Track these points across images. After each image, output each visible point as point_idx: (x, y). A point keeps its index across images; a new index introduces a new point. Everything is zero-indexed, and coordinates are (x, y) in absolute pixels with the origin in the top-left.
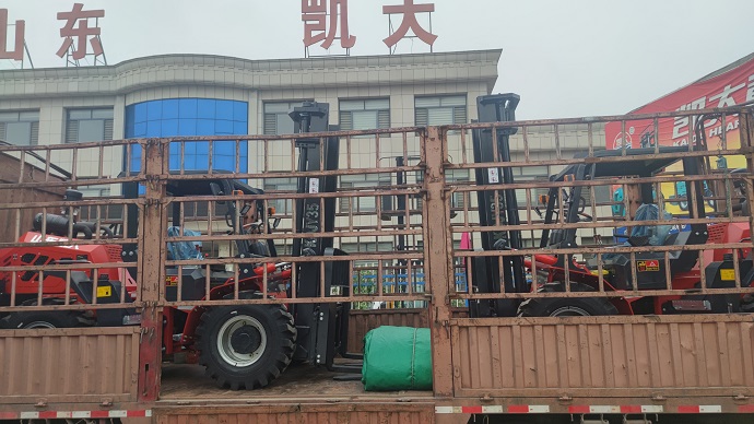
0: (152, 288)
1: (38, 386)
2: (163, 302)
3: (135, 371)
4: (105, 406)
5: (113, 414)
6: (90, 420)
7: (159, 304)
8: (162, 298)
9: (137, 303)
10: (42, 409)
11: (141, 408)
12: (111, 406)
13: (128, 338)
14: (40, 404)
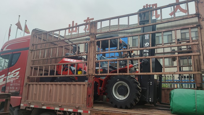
0: (91, 69)
1: (60, 100)
2: (95, 74)
3: (86, 97)
4: (77, 108)
5: (79, 111)
6: (73, 112)
7: (93, 75)
8: (94, 73)
9: (87, 74)
10: (61, 107)
11: (87, 110)
12: (78, 108)
13: (84, 86)
14: (60, 105)
